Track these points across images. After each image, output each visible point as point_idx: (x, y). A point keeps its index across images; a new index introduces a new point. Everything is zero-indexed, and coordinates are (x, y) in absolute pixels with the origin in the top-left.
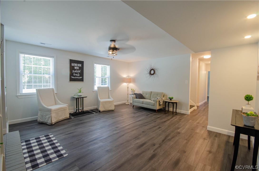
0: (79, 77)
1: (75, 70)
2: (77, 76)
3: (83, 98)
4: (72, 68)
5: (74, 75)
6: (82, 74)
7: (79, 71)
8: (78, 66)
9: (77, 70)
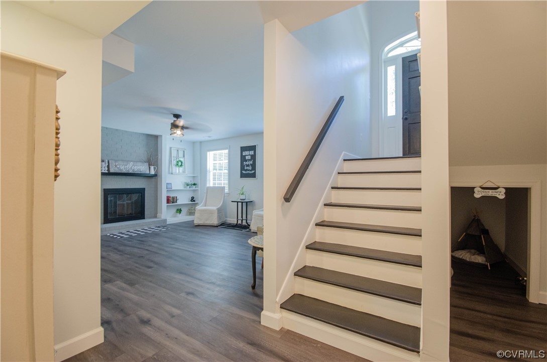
0: (251, 171)
1: (246, 161)
2: (248, 170)
3: (247, 202)
4: (243, 159)
5: (246, 168)
6: (254, 166)
7: (251, 162)
8: (249, 155)
9: (249, 160)
